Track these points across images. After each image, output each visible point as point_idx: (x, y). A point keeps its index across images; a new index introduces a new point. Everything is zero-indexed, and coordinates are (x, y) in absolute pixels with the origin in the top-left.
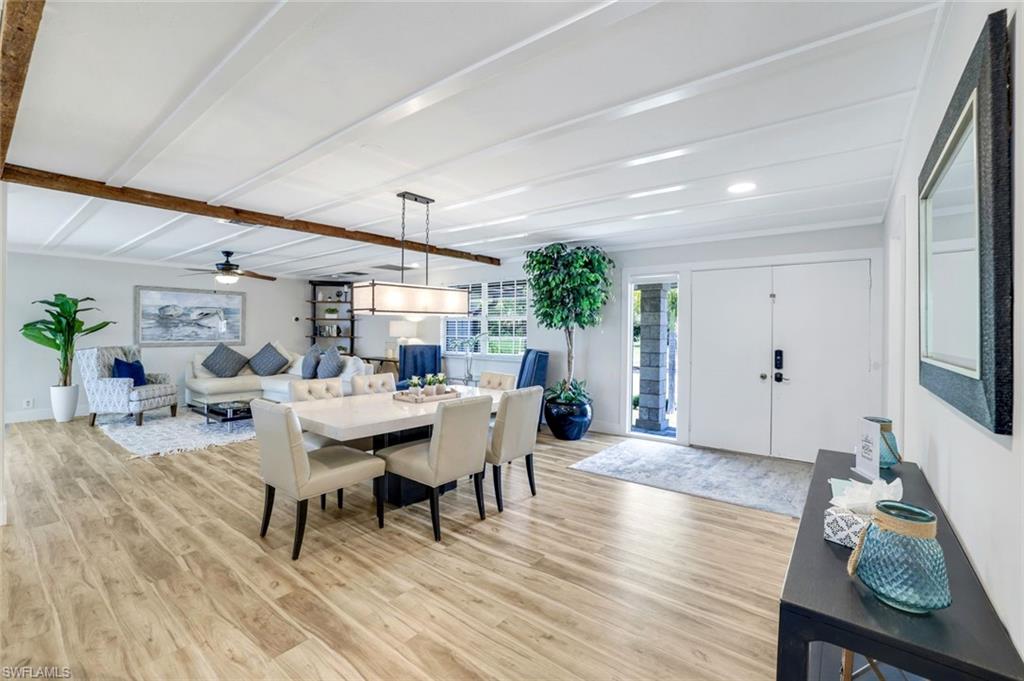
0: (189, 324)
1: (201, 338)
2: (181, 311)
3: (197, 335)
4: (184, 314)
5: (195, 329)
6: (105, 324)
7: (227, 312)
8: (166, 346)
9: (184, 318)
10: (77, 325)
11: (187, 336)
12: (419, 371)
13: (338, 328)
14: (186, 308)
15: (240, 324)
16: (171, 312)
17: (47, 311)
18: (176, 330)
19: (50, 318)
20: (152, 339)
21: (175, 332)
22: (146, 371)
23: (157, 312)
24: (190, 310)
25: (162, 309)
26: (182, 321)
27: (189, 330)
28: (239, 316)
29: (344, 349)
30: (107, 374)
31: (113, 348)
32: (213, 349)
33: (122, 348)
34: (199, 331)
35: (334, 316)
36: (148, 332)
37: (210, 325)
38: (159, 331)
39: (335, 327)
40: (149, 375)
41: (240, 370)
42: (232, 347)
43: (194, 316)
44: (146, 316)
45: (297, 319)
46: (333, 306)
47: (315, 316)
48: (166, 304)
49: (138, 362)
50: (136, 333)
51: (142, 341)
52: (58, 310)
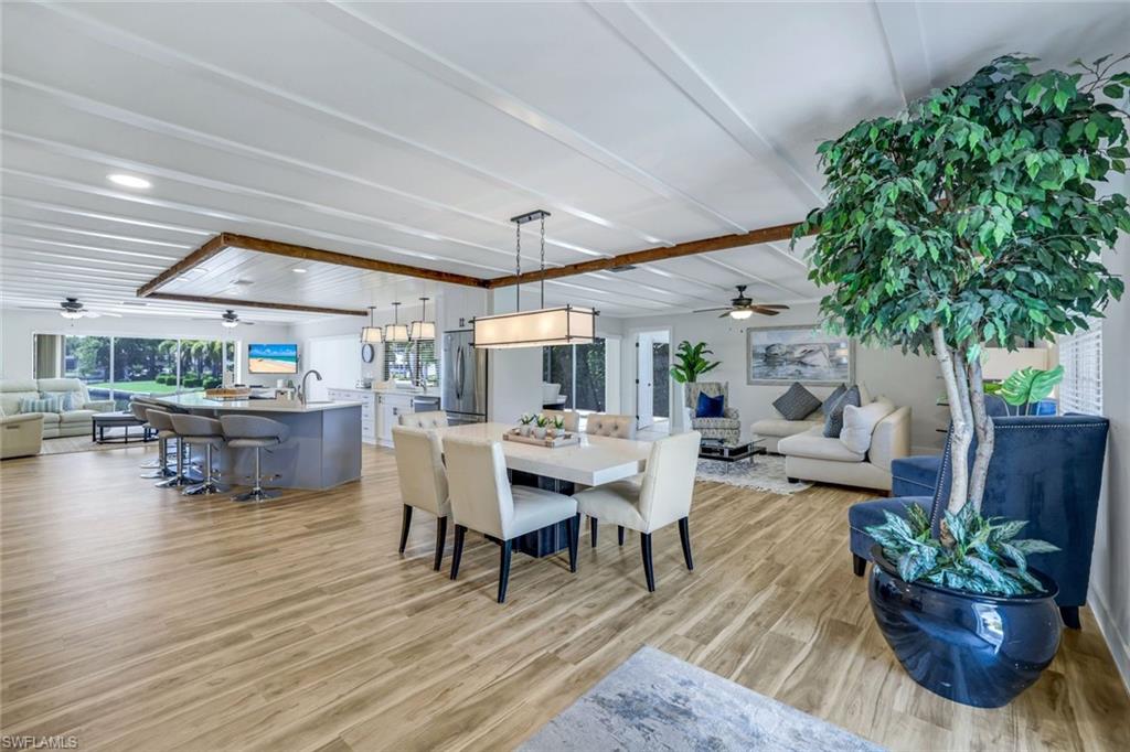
0: (793, 362)
1: (804, 377)
2: (784, 349)
3: (800, 373)
4: (787, 352)
5: (800, 368)
6: (717, 363)
7: (833, 348)
8: (769, 384)
9: (788, 356)
10: (699, 364)
11: (791, 375)
14: (788, 346)
15: (848, 361)
16: (776, 350)
17: (677, 355)
18: (781, 368)
19: (681, 360)
21: (780, 370)
23: (764, 351)
24: (793, 348)
25: (768, 348)
26: (786, 360)
27: (793, 368)
30: (695, 404)
31: (710, 384)
32: (787, 388)
34: (803, 370)
36: (757, 371)
37: (812, 363)
38: (765, 370)
40: (727, 409)
41: (809, 414)
42: (806, 388)
43: (797, 354)
44: (756, 355)
48: (771, 343)
49: (722, 397)
50: (748, 372)
51: (752, 379)
52: (685, 353)
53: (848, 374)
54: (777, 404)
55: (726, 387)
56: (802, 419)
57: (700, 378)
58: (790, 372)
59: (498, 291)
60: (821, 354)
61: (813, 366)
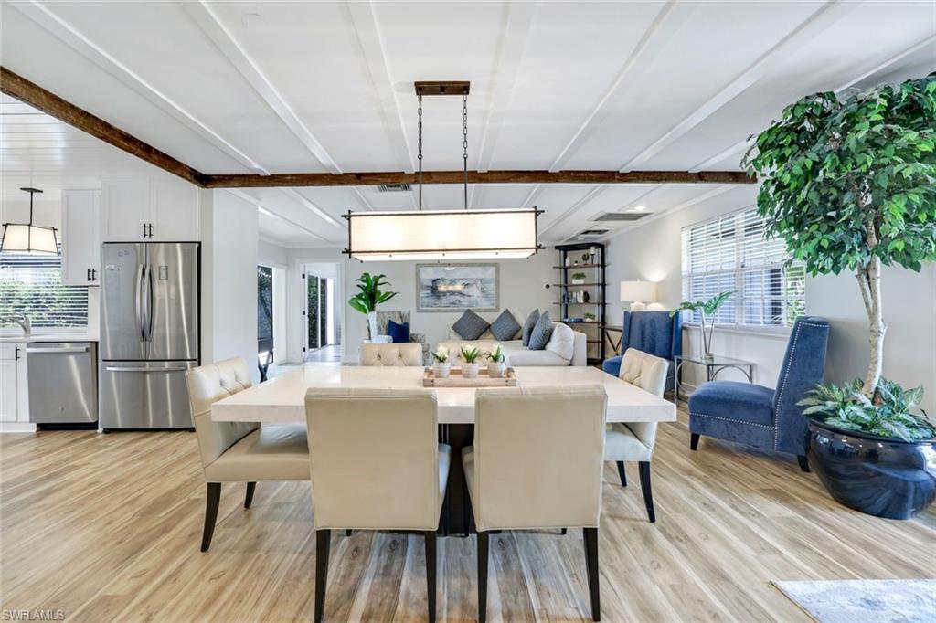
0: (454, 293)
1: (463, 306)
2: (446, 282)
5: (458, 297)
7: (483, 281)
8: (439, 311)
10: (377, 294)
11: (453, 303)
12: (647, 346)
13: (586, 294)
15: (494, 292)
16: (441, 283)
17: (359, 286)
18: (444, 298)
19: (361, 291)
20: (427, 306)
21: (444, 301)
22: (412, 331)
23: (431, 284)
24: (453, 281)
25: (434, 281)
26: (449, 291)
27: (454, 298)
28: (493, 286)
29: (593, 317)
30: (384, 332)
31: (393, 312)
32: (461, 315)
33: (400, 313)
34: (462, 299)
35: (581, 281)
36: (426, 300)
37: (470, 294)
38: (432, 300)
39: (582, 293)
40: (413, 335)
41: (481, 334)
42: (478, 314)
44: (424, 287)
45: (548, 286)
46: (580, 271)
47: (566, 282)
48: (436, 278)
49: (407, 324)
50: (417, 302)
51: (421, 308)
52: (365, 285)
53: (495, 302)
54: (455, 328)
55: (409, 315)
56: (477, 339)
57: (378, 306)
58: (452, 301)
59: (218, 193)
60: (475, 287)
61: (469, 296)
